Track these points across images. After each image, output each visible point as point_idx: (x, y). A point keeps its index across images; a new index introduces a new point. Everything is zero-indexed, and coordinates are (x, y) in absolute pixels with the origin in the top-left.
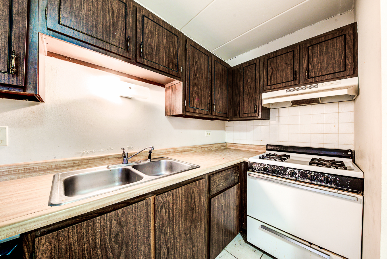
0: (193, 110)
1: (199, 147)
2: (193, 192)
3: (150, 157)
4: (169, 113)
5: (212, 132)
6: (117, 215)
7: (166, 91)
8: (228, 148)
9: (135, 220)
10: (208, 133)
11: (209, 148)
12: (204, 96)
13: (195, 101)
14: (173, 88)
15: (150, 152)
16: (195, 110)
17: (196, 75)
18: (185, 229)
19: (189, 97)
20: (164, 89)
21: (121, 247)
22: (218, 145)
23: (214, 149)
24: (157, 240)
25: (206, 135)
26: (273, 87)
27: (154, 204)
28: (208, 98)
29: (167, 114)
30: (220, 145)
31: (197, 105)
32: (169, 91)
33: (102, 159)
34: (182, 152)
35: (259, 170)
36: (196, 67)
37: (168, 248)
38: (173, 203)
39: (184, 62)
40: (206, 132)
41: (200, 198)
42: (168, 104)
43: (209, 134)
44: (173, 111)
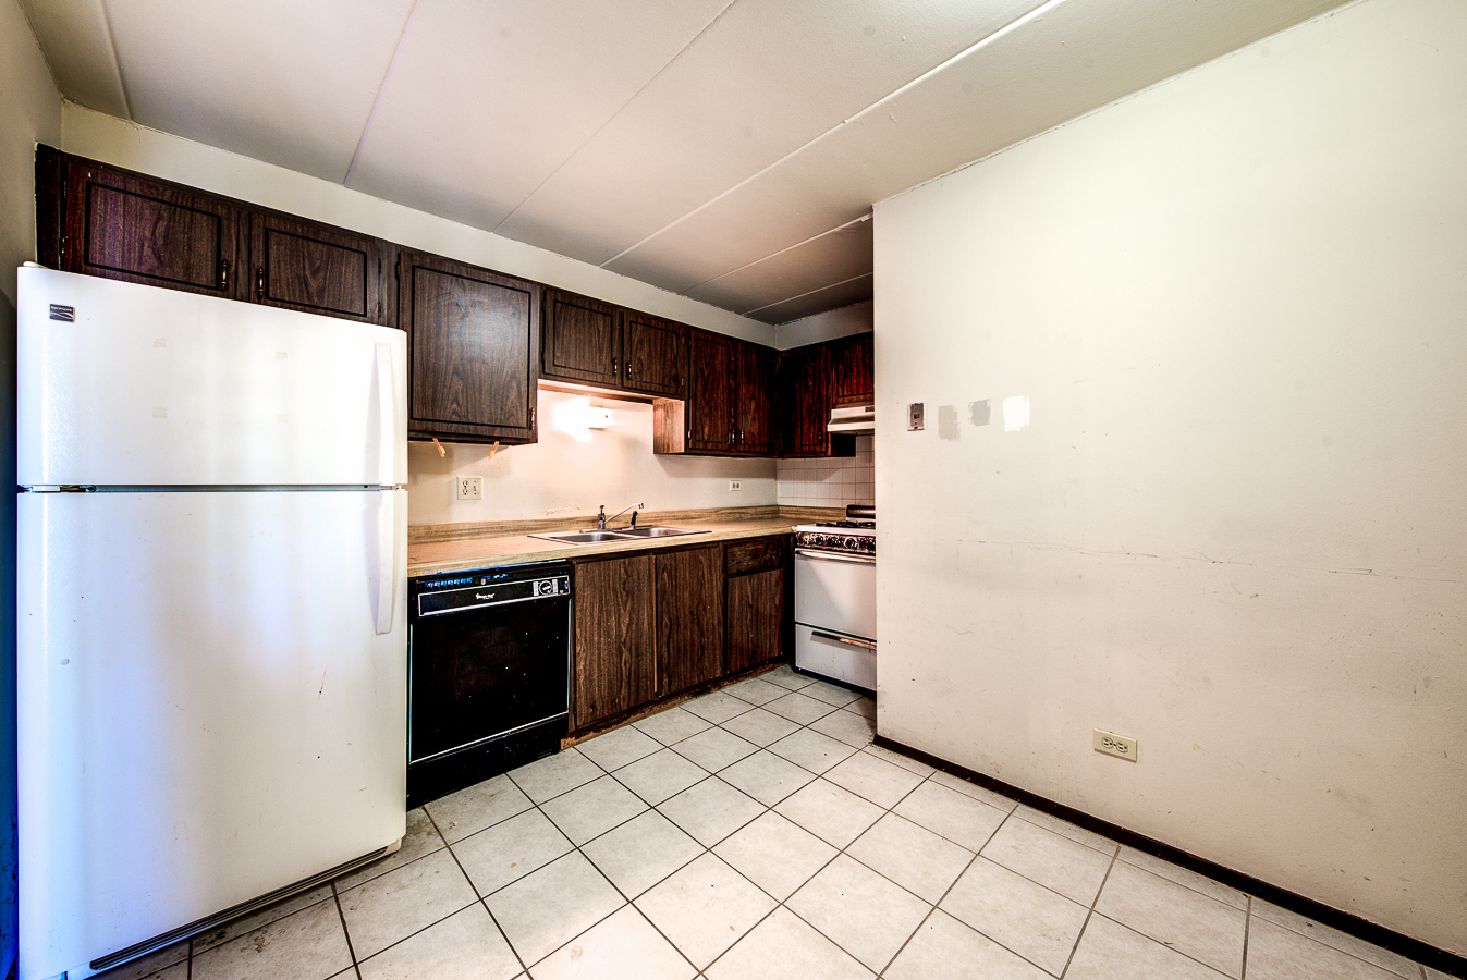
0: (701, 446)
1: (717, 511)
2: (701, 562)
3: (633, 522)
4: (661, 449)
5: (745, 482)
6: (624, 563)
7: (654, 410)
8: (782, 517)
9: (638, 574)
10: (736, 483)
11: (738, 516)
12: (722, 418)
13: (706, 430)
14: (668, 409)
15: (635, 513)
16: (706, 444)
17: (706, 385)
18: (691, 607)
19: (695, 425)
20: (652, 406)
21: (627, 595)
22: (758, 509)
23: (749, 517)
24: (659, 606)
25: (731, 488)
26: (846, 400)
27: (656, 564)
28: (729, 421)
29: (657, 451)
30: (764, 509)
31: (709, 436)
32: (661, 412)
33: (570, 520)
34: (683, 519)
35: (810, 543)
36: (706, 373)
37: (670, 620)
38: (676, 569)
39: (686, 369)
40: (730, 482)
41: (711, 572)
42: (659, 434)
43: (738, 486)
44: (668, 446)
